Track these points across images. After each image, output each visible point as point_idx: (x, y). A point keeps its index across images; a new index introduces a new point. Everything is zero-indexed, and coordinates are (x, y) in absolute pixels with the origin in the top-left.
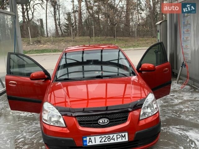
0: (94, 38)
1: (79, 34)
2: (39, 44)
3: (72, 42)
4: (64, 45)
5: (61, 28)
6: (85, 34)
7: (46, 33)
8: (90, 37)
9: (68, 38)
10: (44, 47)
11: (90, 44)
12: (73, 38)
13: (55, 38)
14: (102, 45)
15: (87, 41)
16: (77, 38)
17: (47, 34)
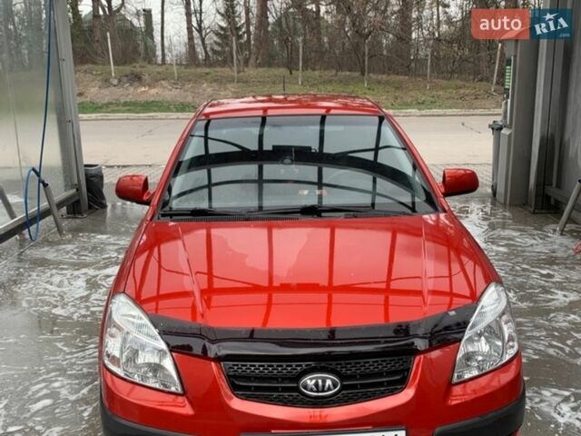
0: (299, 74)
1: (257, 59)
2: (136, 84)
3: (235, 84)
4: (209, 90)
5: (203, 40)
6: (274, 59)
7: (159, 53)
8: (288, 72)
9: (223, 69)
10: (153, 93)
11: (288, 95)
12: (239, 72)
13: (186, 68)
14: (323, 99)
15: (279, 83)
16: (251, 72)
17: (164, 55)
